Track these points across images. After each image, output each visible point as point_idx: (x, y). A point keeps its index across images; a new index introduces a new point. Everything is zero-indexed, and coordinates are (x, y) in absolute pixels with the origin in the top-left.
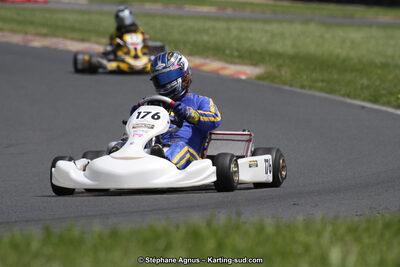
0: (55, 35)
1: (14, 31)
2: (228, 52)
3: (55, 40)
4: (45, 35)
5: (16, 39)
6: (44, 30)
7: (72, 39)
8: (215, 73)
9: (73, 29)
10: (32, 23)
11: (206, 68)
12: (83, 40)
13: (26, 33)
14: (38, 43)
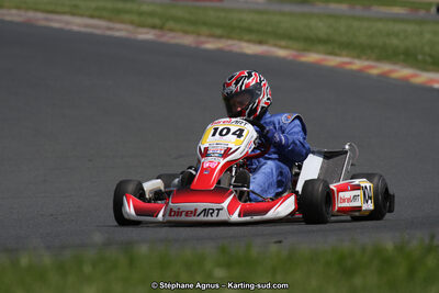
0: (229, 38)
1: (186, 32)
2: (420, 57)
3: (230, 42)
4: (220, 37)
5: (188, 40)
6: (218, 32)
7: (249, 41)
8: (405, 80)
9: (249, 30)
10: (205, 23)
11: (395, 75)
12: (260, 43)
13: (199, 35)
14: (211, 45)
